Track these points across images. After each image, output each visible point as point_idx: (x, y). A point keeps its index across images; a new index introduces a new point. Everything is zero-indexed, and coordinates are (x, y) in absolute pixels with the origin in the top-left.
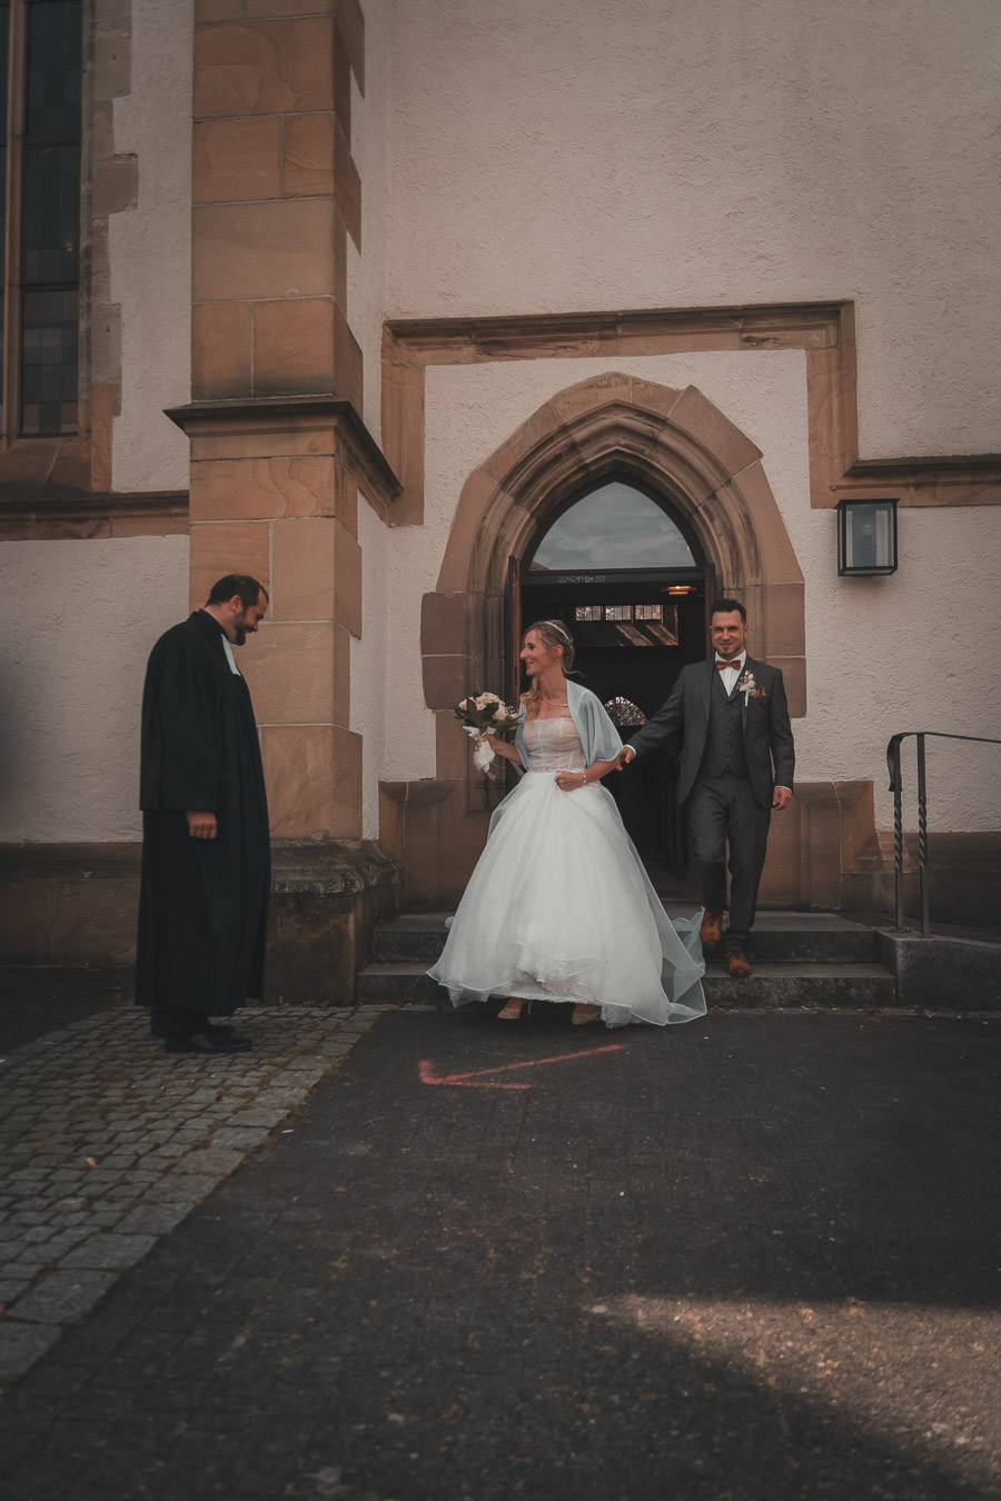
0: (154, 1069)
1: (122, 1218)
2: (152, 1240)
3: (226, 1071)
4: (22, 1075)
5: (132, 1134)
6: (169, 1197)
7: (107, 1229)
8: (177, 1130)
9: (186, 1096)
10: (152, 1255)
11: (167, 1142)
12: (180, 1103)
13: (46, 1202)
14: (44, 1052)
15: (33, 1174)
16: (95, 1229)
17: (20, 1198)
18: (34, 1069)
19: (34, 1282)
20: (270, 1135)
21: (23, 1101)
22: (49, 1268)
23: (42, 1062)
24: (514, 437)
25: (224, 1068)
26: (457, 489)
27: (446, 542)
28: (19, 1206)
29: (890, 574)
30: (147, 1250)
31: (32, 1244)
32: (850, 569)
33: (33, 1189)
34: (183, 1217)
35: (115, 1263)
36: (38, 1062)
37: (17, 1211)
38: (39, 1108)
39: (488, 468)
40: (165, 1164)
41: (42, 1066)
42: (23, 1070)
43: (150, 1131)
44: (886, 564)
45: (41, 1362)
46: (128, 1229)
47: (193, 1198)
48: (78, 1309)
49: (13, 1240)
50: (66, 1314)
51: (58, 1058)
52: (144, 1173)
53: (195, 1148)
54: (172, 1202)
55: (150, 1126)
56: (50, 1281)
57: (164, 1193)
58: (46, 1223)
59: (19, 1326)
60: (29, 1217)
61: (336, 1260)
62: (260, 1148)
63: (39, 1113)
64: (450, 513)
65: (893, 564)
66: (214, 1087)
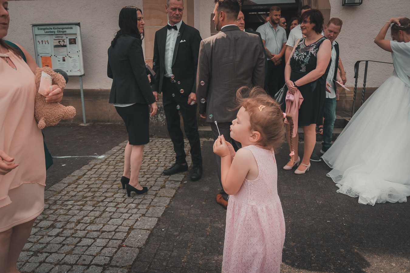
0: (145, 160)
1: (147, 212)
2: (157, 219)
3: (165, 161)
4: (110, 161)
5: (144, 182)
6: (158, 204)
7: (144, 215)
8: (156, 181)
9: (155, 170)
10: (157, 224)
11: (154, 185)
12: (154, 172)
13: (125, 205)
14: (114, 154)
15: (120, 195)
16: (141, 215)
17: (118, 204)
18: (113, 159)
19: (128, 233)
20: (181, 183)
21: (112, 170)
22: (131, 229)
23: (115, 157)
25: (164, 160)
28: (118, 206)
29: (359, 5)
30: (156, 223)
31: (125, 219)
32: (347, 4)
33: (121, 200)
34: (163, 212)
35: (149, 227)
36: (114, 157)
37: (118, 208)
38: (117, 173)
40: (154, 193)
41: (115, 158)
42: (110, 159)
43: (148, 181)
44: (358, 2)
45: (135, 260)
46: (149, 215)
47: (165, 205)
48: (142, 243)
49: (119, 218)
50: (139, 244)
51: (118, 156)
52: (150, 196)
53: (161, 188)
54: (159, 206)
55: (148, 180)
56: (132, 233)
57: (156, 203)
58: (127, 212)
59: (127, 248)
60: (122, 210)
61: (207, 227)
62: (179, 188)
63: (117, 175)
65: (361, 2)
66: (163, 167)
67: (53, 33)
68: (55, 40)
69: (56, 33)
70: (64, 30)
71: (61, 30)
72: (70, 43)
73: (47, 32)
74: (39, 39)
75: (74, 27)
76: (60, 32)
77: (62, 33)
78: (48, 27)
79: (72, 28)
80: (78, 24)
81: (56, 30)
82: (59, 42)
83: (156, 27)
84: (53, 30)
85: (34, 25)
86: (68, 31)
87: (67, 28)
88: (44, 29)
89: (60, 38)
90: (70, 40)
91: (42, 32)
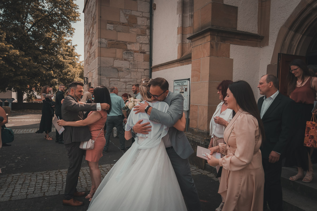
24: (293, 13)
26: (277, 33)
27: (273, 49)
39: (285, 25)
64: (275, 41)
67: (179, 85)
68: (180, 89)
69: (181, 85)
70: (183, 83)
71: (182, 83)
72: (185, 91)
73: (178, 84)
74: (176, 88)
75: (187, 81)
76: (182, 84)
77: (182, 85)
78: (178, 81)
79: (186, 82)
80: (189, 79)
81: (180, 83)
82: (182, 90)
83: (196, 82)
84: (179, 83)
85: (175, 81)
86: (185, 84)
87: (184, 82)
88: (177, 83)
89: (182, 88)
90: (185, 88)
91: (176, 84)
